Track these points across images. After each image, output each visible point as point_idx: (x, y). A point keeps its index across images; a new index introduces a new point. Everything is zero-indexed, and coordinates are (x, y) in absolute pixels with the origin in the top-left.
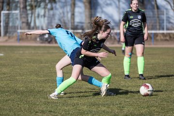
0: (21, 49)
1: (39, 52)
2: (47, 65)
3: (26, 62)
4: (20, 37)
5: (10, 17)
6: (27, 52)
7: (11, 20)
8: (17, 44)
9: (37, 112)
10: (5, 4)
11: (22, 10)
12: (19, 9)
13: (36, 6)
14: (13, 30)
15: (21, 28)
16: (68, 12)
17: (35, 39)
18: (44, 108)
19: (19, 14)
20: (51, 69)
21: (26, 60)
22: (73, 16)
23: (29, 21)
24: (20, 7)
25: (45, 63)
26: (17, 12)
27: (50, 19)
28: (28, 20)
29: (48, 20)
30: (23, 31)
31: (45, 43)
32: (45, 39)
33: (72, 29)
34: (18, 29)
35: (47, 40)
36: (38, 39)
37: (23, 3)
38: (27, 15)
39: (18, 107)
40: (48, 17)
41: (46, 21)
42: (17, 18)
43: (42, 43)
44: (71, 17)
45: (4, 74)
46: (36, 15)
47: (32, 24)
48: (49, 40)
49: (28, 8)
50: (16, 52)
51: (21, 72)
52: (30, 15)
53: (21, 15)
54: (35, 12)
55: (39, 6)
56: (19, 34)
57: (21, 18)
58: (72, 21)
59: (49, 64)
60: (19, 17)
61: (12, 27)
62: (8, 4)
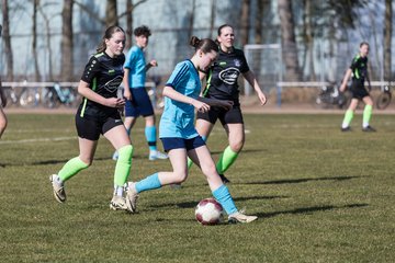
0: (284, 120)
1: (321, 125)
2: (336, 151)
3: (294, 146)
4: (283, 97)
5: (263, 56)
6: (297, 126)
7: (264, 62)
8: (278, 110)
9: (317, 246)
10: (252, 32)
11: (286, 42)
12: (279, 40)
13: (313, 35)
14: (269, 82)
15: (284, 80)
16: (377, 47)
17: (312, 101)
18: (331, 237)
19: (280, 51)
20: (346, 160)
21: (295, 142)
22: (387, 55)
23: (301, 64)
24: (282, 37)
25: (333, 148)
26: (277, 46)
27: (341, 60)
28: (297, 62)
29: (338, 62)
30: (288, 84)
31: (332, 108)
32: (332, 101)
33: (385, 79)
34: (278, 80)
35: (336, 101)
36: (319, 101)
37: (288, 29)
38: (296, 52)
39: (280, 235)
40: (339, 57)
41: (334, 65)
42: (277, 59)
43: (327, 108)
44: (384, 57)
45: (252, 169)
46: (315, 53)
47: (307, 71)
48: (340, 102)
49: (298, 39)
50: (274, 127)
51: (285, 166)
52: (302, 53)
53: (284, 52)
54: (312, 46)
55: (320, 35)
56: (281, 90)
57: (284, 58)
58: (387, 64)
59: (340, 150)
60: (280, 56)
61: (266, 76)
62: (259, 32)
